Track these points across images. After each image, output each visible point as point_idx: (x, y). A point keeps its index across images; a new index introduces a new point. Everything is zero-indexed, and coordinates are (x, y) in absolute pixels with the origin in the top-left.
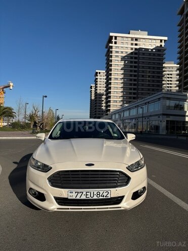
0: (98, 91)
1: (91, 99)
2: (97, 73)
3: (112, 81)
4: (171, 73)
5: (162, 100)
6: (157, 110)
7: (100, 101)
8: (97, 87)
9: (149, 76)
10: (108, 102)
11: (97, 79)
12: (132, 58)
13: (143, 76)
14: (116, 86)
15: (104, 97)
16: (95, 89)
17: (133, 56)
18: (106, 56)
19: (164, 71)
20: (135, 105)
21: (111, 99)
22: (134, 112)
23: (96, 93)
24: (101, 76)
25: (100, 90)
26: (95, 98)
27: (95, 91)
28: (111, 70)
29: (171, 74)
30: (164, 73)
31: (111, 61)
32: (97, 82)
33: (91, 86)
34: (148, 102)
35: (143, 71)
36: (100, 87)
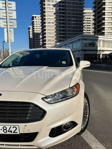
0: (35, 32)
1: (30, 38)
2: (33, 17)
3: (46, 25)
4: (89, 17)
7: (37, 39)
8: (34, 29)
9: (74, 21)
11: (34, 22)
12: (60, 6)
13: (69, 20)
14: (50, 28)
15: (41, 37)
16: (33, 30)
17: (62, 4)
18: (40, 4)
20: (65, 44)
21: (46, 39)
23: (33, 33)
24: (36, 20)
25: (37, 31)
26: (33, 38)
27: (33, 32)
28: (45, 16)
29: (90, 18)
31: (45, 8)
32: (34, 24)
33: (29, 28)
34: (73, 42)
35: (69, 17)
36: (37, 28)
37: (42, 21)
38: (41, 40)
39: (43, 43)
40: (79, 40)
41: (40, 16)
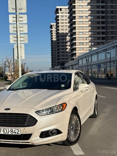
0: (60, 31)
1: (52, 41)
2: (57, 9)
3: (76, 20)
7: (63, 43)
8: (58, 26)
10: (73, 44)
11: (58, 16)
13: (112, 12)
14: (82, 25)
15: (68, 38)
16: (56, 28)
21: (77, 41)
22: (102, 56)
23: (58, 34)
24: (62, 13)
25: (63, 30)
26: (57, 40)
27: (57, 31)
28: (74, 7)
32: (58, 20)
33: (52, 25)
36: (63, 26)
37: (71, 15)
38: (68, 44)
39: (71, 47)
41: (67, 7)
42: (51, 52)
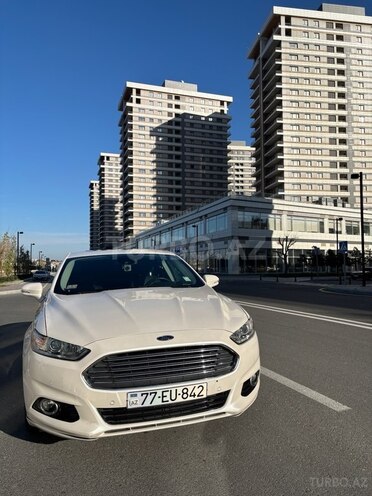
0: (107, 195)
1: (92, 210)
2: (102, 158)
3: (134, 175)
4: (241, 161)
5: (229, 212)
6: (222, 229)
7: (111, 213)
8: (103, 186)
9: (204, 167)
10: (127, 215)
11: (103, 169)
12: (170, 131)
13: (192, 167)
14: (143, 184)
15: (119, 205)
16: (100, 189)
17: (174, 127)
18: (120, 125)
19: (230, 158)
20: (182, 221)
21: (134, 210)
22: (179, 236)
23: (102, 197)
24: (111, 164)
25: (111, 191)
26: (101, 208)
27: (100, 194)
28: (131, 153)
29: (242, 164)
30: (230, 161)
31: (131, 136)
32: (103, 175)
33: (92, 184)
34: (206, 216)
35: (192, 158)
36: (111, 186)
40: (225, 209)
41: (118, 155)
42: (89, 224)
